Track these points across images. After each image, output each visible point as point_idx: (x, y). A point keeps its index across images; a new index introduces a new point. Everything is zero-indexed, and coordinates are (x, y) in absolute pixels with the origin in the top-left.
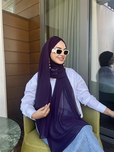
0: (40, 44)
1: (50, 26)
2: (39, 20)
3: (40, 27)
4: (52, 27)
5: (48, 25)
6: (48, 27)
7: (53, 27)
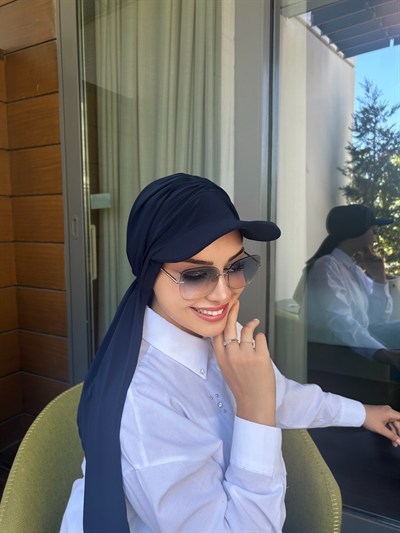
2: (56, 58)
3: (60, 90)
4: (109, 89)
5: (91, 82)
7: (115, 91)
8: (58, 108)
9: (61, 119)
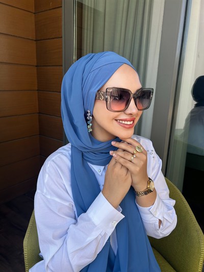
0: (62, 48)
1: (87, 4)
3: (63, 5)
4: (90, 6)
5: (80, 1)
6: (81, 6)
7: (93, 7)
8: (61, 16)
9: (63, 23)
